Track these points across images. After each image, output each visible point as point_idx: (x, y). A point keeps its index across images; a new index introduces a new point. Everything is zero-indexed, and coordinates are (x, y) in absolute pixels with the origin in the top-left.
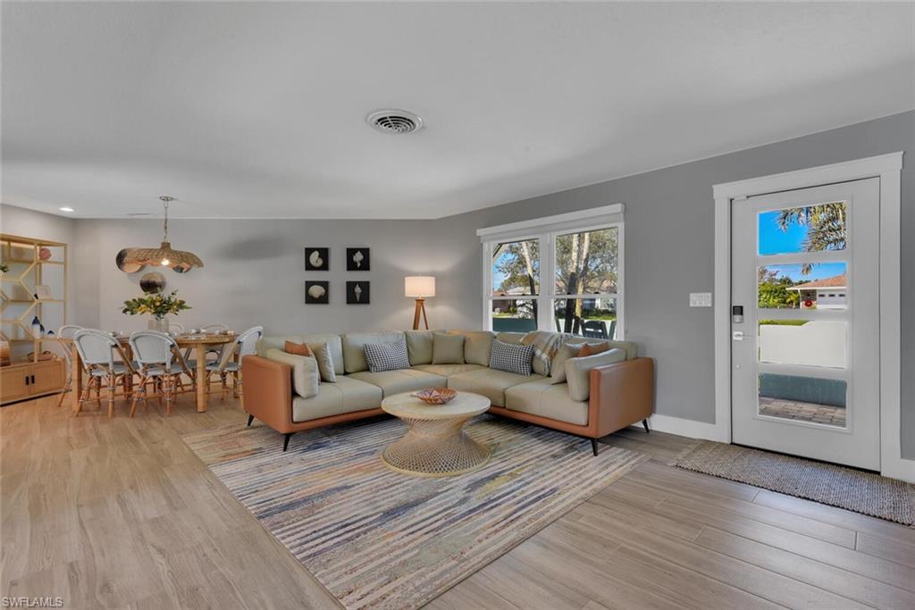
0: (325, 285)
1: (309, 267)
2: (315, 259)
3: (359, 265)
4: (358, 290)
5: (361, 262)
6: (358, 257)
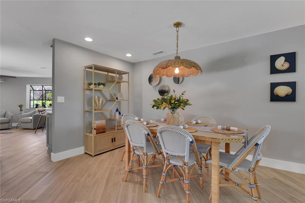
0: (292, 85)
1: (274, 70)
2: (281, 64)
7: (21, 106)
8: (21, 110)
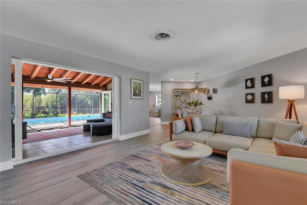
0: (253, 94)
1: (247, 87)
2: (249, 84)
3: (267, 83)
4: (266, 96)
5: (268, 82)
6: (266, 80)
7: (154, 105)
8: (154, 107)
